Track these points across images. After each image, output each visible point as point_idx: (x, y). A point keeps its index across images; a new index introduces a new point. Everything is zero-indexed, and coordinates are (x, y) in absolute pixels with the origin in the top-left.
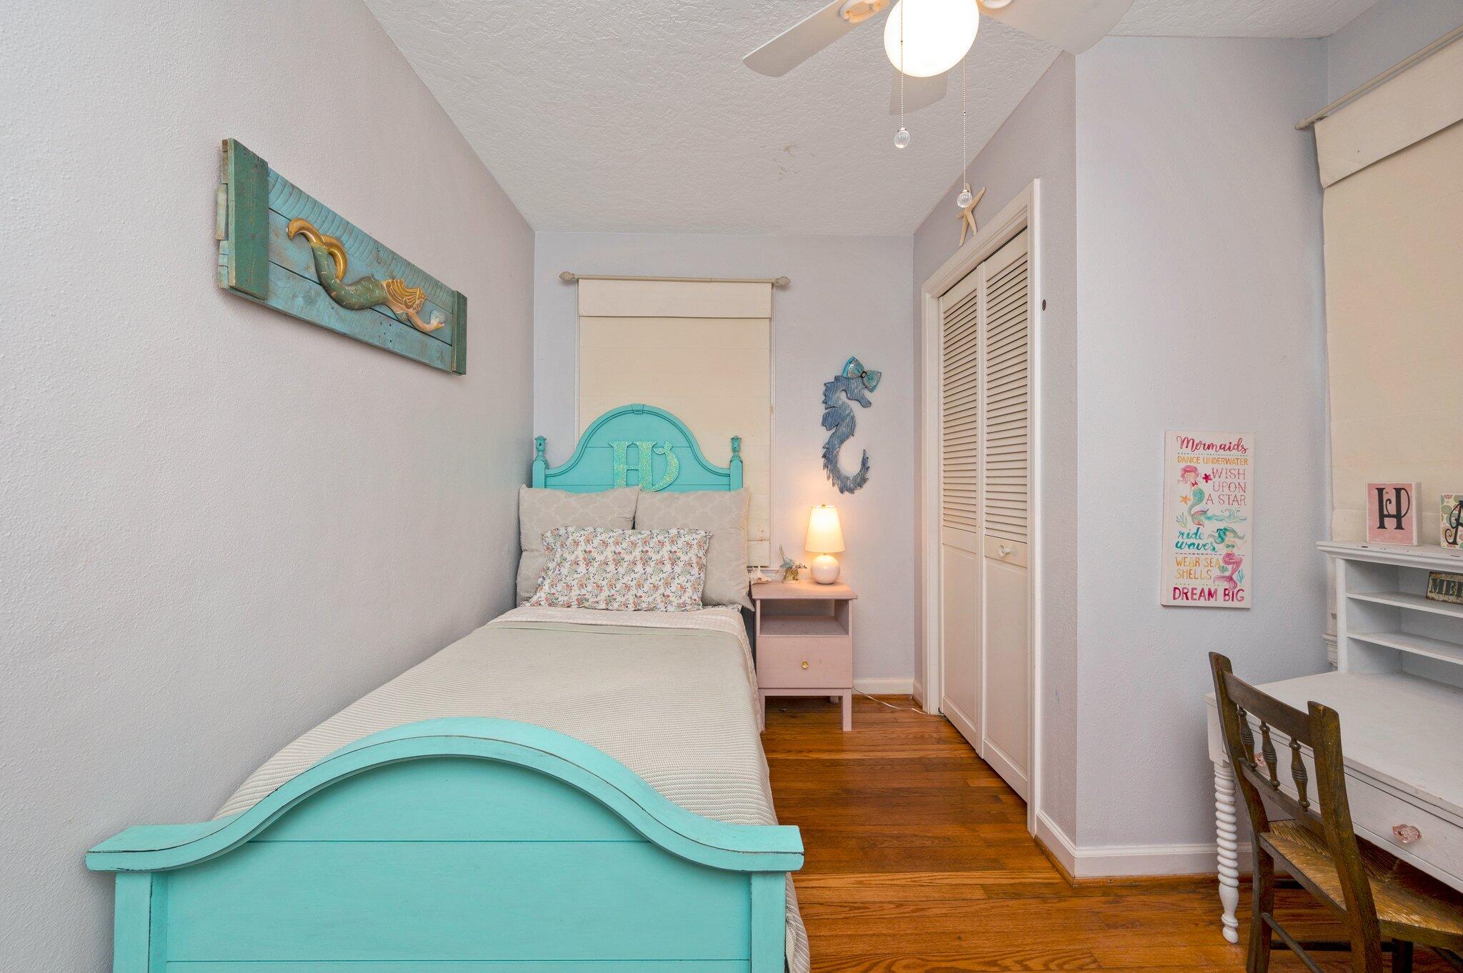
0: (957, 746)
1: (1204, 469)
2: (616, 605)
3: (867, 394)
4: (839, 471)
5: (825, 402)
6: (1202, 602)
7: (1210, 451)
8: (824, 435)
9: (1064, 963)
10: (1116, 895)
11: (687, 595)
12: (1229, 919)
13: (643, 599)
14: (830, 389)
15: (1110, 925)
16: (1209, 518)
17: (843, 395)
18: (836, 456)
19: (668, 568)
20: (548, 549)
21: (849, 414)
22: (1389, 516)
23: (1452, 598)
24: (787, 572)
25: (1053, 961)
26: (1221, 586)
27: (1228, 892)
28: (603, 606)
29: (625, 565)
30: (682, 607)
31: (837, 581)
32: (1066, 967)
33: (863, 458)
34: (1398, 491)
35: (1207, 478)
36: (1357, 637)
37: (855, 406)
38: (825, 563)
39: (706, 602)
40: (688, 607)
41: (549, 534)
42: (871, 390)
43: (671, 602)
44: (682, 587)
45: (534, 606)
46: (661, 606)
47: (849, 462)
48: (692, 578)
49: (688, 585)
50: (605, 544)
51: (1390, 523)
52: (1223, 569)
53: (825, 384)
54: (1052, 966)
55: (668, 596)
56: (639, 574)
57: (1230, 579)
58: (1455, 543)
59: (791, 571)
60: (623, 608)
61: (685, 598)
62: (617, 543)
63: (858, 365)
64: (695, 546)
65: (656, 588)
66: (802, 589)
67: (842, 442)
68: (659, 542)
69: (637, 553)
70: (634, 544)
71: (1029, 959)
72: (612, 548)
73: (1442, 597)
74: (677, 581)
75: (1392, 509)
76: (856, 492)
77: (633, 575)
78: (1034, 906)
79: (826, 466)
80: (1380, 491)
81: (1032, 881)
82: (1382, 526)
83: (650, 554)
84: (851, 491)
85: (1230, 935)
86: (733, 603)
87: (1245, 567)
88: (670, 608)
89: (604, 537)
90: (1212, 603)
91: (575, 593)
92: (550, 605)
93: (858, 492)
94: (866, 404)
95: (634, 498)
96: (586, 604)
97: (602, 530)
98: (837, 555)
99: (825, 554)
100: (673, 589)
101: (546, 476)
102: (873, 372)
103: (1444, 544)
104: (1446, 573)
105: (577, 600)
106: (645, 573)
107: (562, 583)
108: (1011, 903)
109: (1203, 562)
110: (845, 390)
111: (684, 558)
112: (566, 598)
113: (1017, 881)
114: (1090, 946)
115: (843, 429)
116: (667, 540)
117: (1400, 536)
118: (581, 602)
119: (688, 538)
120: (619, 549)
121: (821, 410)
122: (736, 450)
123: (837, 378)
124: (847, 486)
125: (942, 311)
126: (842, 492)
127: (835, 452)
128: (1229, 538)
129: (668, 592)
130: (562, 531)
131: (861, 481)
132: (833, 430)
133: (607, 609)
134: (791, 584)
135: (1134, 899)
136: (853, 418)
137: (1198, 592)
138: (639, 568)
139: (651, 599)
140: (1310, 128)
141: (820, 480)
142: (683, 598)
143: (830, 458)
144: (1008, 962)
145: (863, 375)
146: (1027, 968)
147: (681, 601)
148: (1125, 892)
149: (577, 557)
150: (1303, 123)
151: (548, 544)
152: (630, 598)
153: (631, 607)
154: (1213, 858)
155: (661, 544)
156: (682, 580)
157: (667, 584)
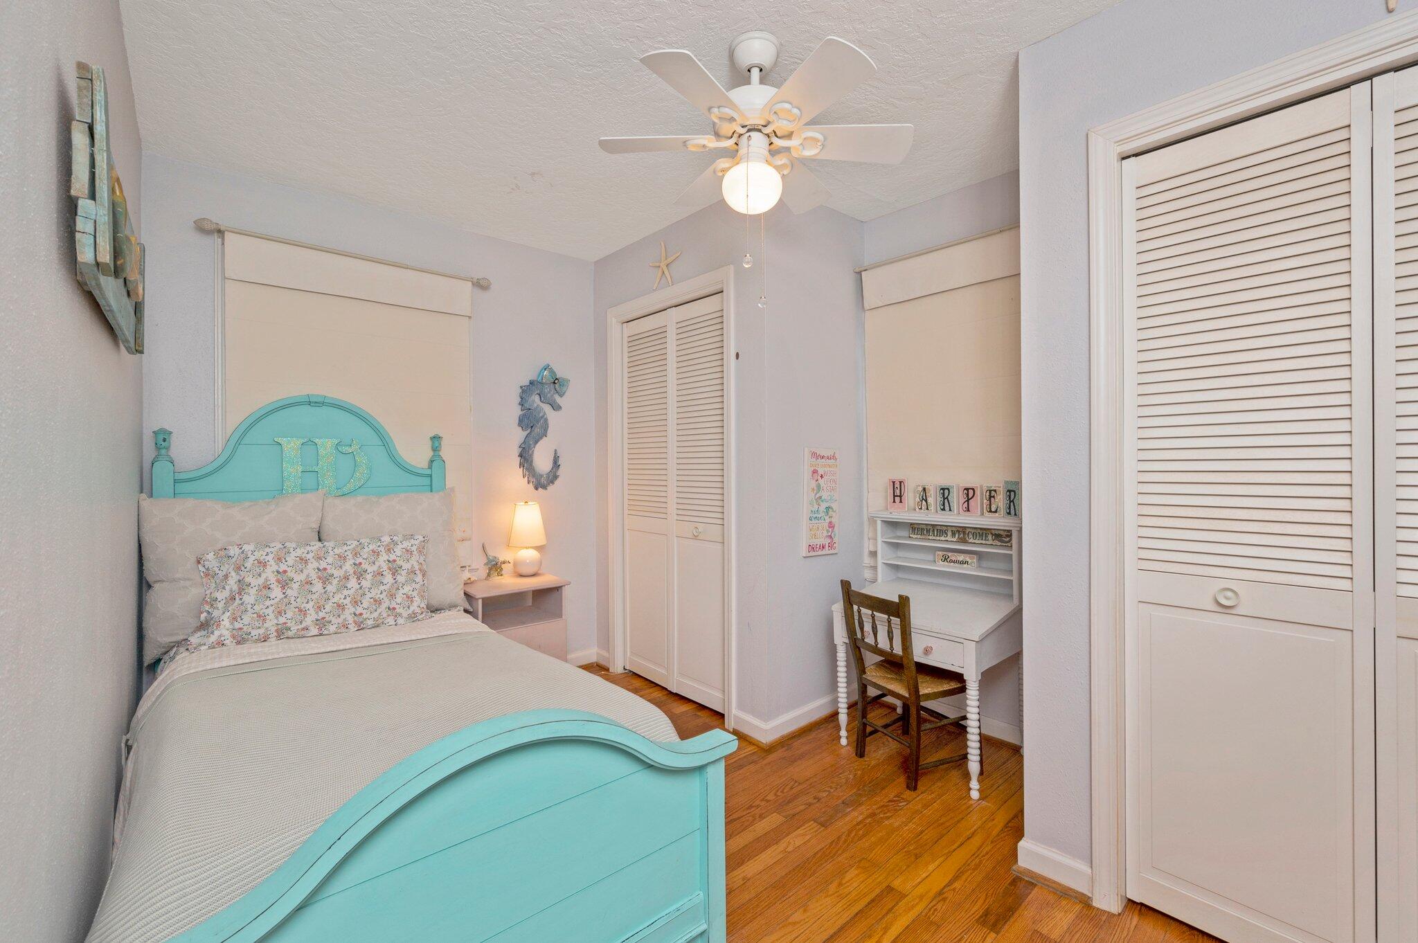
0: (651, 690)
1: (821, 471)
2: (332, 628)
3: (557, 397)
4: (534, 470)
5: (521, 404)
6: (820, 553)
7: (823, 460)
8: (519, 435)
9: (784, 789)
10: (787, 745)
11: (415, 604)
12: (843, 733)
13: (365, 616)
14: (526, 391)
15: (793, 761)
16: (822, 501)
17: (537, 398)
18: (531, 455)
19: (388, 579)
20: (207, 575)
21: (542, 417)
22: (897, 496)
23: (919, 536)
24: (490, 569)
25: (778, 791)
26: (827, 541)
27: (843, 718)
28: (314, 631)
29: (335, 582)
30: (413, 617)
31: (539, 572)
32: (785, 791)
33: (554, 457)
34: (900, 482)
35: (822, 477)
36: (885, 562)
37: (547, 409)
38: (529, 555)
39: (434, 610)
40: (420, 617)
41: (211, 556)
42: (561, 396)
43: (400, 615)
44: (408, 597)
45: (214, 648)
46: (391, 620)
47: (542, 460)
48: (418, 586)
49: (415, 594)
50: (304, 561)
51: (897, 499)
52: (828, 531)
53: (521, 387)
54: (779, 794)
55: (394, 609)
56: (353, 590)
57: (830, 537)
58: (921, 509)
59: (495, 567)
60: (343, 630)
61: (414, 607)
62: (320, 558)
63: (552, 372)
64: (415, 553)
65: (378, 602)
66: (508, 583)
67: (536, 442)
68: (373, 551)
69: (348, 567)
70: (342, 558)
71: (766, 797)
72: (313, 565)
73: (915, 536)
74: (401, 591)
75: (898, 492)
76: (548, 488)
77: (346, 592)
78: (752, 768)
79: (521, 465)
80: (894, 482)
81: (744, 755)
82: (894, 502)
83: (365, 566)
84: (544, 487)
85: (844, 741)
86: (455, 606)
87: (836, 529)
88: (400, 621)
89: (299, 552)
90: (824, 552)
91: (271, 623)
92: (238, 643)
93: (551, 488)
94: (556, 407)
95: (320, 504)
96: (290, 634)
97: (294, 545)
98: (539, 549)
99: (527, 548)
100: (399, 600)
101: (175, 481)
102: (564, 379)
103: (917, 509)
104: (917, 524)
105: (277, 631)
106: (361, 588)
107: (249, 614)
108: (741, 772)
109: (820, 528)
110: (539, 395)
111: (406, 566)
112: (261, 631)
113: (736, 759)
114: (789, 776)
115: (537, 430)
116: (382, 549)
117: (901, 506)
118: (281, 633)
119: (406, 544)
120: (323, 565)
121: (517, 411)
122: (435, 449)
123: (532, 383)
124: (541, 482)
125: (625, 336)
126: (537, 489)
127: (530, 452)
128: (831, 513)
129: (393, 605)
130: (234, 551)
131: (553, 477)
132: (528, 431)
133: (321, 635)
134: (496, 579)
135: (797, 743)
136: (546, 420)
137: (818, 546)
138: (353, 583)
139: (376, 615)
140: (860, 273)
141: (516, 479)
142: (412, 609)
143: (525, 457)
144: (758, 802)
145: (556, 382)
146: (768, 801)
147: (410, 612)
148: (790, 742)
149: (266, 580)
150: (857, 270)
151: (208, 569)
152: (348, 616)
153: (353, 627)
154: (835, 701)
155: (376, 553)
156: (407, 589)
157: (392, 596)
